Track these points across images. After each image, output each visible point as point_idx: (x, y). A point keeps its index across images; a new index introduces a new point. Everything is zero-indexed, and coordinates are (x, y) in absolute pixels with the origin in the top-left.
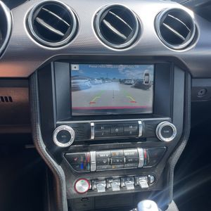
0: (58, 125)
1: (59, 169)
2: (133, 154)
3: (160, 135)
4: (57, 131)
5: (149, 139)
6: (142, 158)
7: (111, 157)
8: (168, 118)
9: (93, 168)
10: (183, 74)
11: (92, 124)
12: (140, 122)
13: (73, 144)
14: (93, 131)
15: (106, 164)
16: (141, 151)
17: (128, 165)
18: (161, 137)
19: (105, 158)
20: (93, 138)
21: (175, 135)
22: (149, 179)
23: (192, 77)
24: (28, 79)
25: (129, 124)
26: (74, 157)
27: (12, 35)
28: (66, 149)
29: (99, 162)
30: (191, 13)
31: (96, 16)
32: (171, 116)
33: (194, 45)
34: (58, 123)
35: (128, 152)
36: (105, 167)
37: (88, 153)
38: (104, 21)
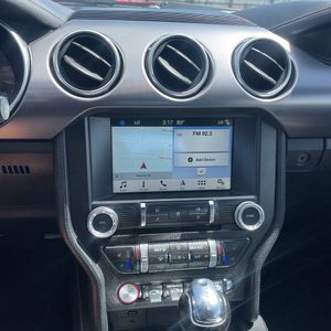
0: (95, 207)
1: (96, 269)
2: (201, 248)
3: (241, 220)
4: (94, 214)
5: (224, 227)
6: (214, 255)
7: (170, 251)
8: (252, 197)
9: (144, 267)
10: (274, 132)
11: (143, 205)
12: (211, 203)
13: (115, 234)
14: (143, 214)
15: (163, 262)
16: (212, 243)
17: (194, 264)
18: (243, 224)
19: (162, 253)
20: (143, 224)
21: (262, 221)
22: (225, 285)
23: (287, 137)
24: (53, 141)
25: (193, 206)
26: (117, 251)
27: (32, 79)
28: (106, 241)
29: (153, 259)
30: (285, 45)
32: (257, 193)
33: (290, 91)
34: (94, 203)
35: (194, 245)
36: (161, 266)
37: (137, 247)
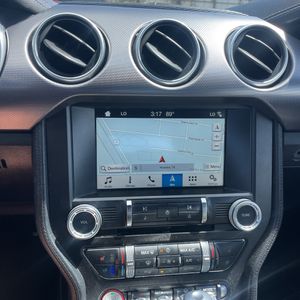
0: (76, 204)
1: (76, 275)
2: (193, 250)
3: (236, 220)
4: (74, 213)
5: (217, 227)
6: (207, 258)
7: (158, 254)
8: (248, 194)
9: (130, 272)
10: (269, 126)
11: (129, 203)
12: (204, 200)
13: (97, 235)
14: (130, 213)
15: (151, 266)
16: (205, 245)
17: (186, 268)
18: (238, 224)
19: (149, 256)
20: (129, 224)
21: (259, 220)
22: (218, 291)
23: (284, 131)
24: (31, 132)
25: (185, 204)
26: (100, 255)
28: (87, 243)
29: (140, 262)
30: (281, 33)
31: (135, 38)
32: (253, 190)
33: (287, 80)
34: (75, 200)
35: (185, 247)
36: (149, 271)
37: (122, 249)
38: (148, 44)
